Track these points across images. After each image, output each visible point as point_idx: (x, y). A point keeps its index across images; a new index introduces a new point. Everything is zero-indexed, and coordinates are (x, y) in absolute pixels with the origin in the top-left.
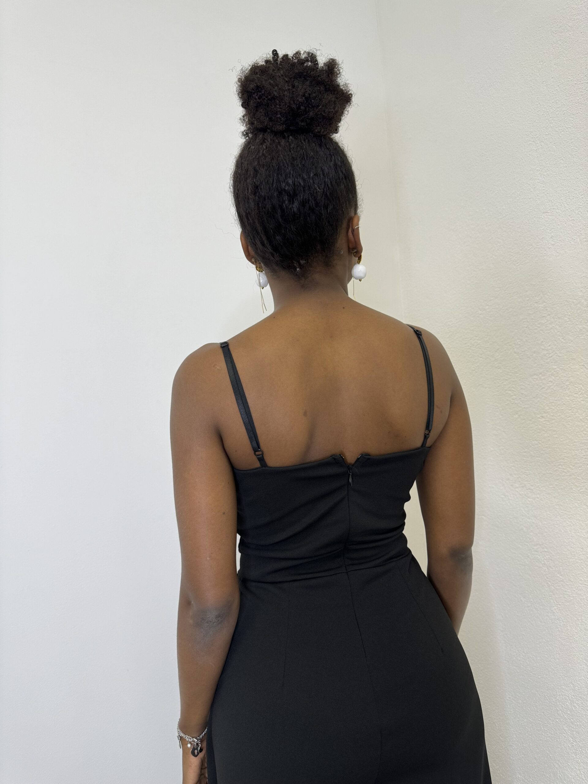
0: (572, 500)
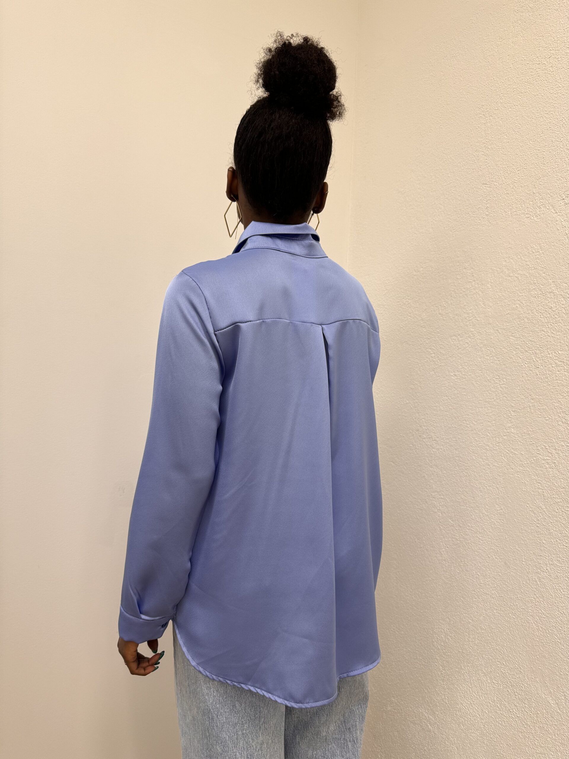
0: (471, 453)
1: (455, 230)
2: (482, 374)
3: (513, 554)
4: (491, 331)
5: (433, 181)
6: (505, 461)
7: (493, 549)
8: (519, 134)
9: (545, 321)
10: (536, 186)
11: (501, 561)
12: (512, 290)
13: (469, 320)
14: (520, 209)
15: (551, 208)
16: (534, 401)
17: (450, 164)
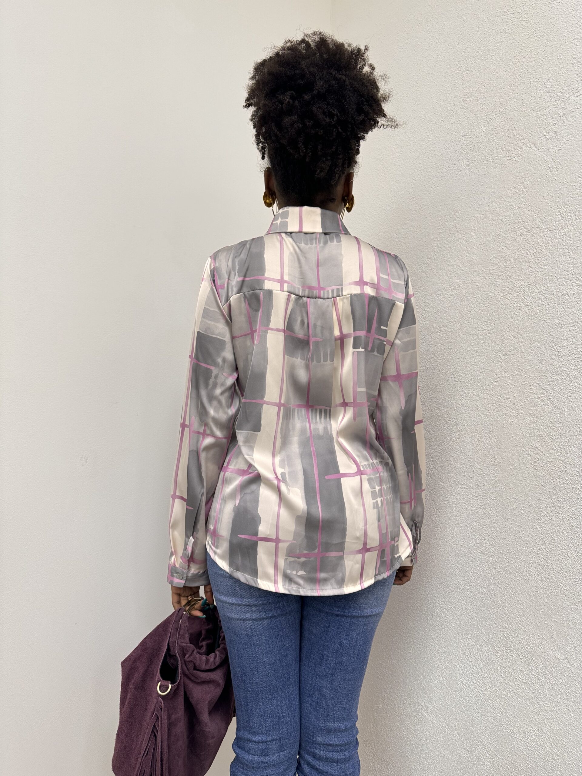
1: (436, 186)
2: (469, 323)
3: (511, 504)
4: (477, 278)
5: (411, 143)
6: (497, 408)
7: (488, 504)
8: (497, 82)
9: (532, 257)
10: (516, 128)
11: (497, 514)
12: (497, 233)
13: (454, 272)
14: (501, 153)
15: (532, 146)
16: (524, 340)
17: (428, 123)
